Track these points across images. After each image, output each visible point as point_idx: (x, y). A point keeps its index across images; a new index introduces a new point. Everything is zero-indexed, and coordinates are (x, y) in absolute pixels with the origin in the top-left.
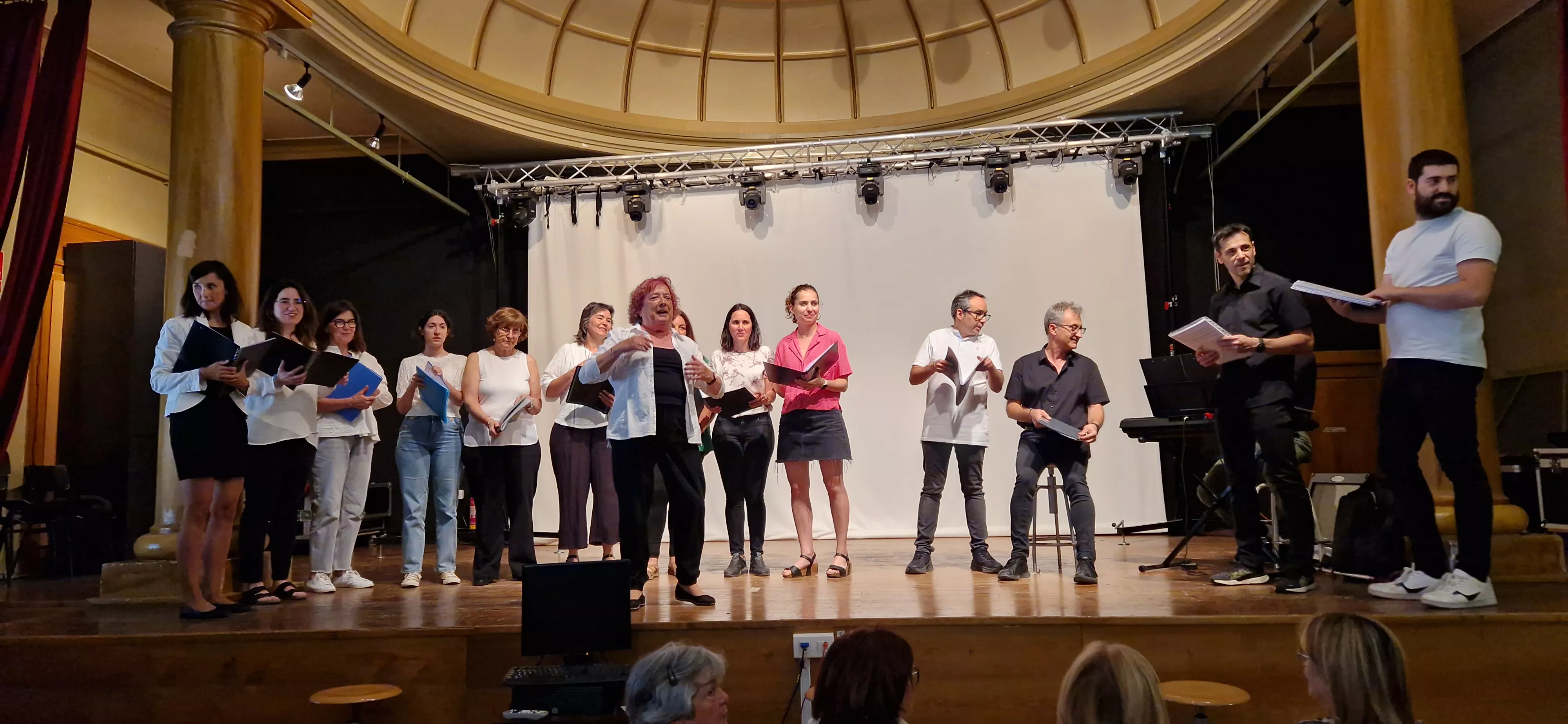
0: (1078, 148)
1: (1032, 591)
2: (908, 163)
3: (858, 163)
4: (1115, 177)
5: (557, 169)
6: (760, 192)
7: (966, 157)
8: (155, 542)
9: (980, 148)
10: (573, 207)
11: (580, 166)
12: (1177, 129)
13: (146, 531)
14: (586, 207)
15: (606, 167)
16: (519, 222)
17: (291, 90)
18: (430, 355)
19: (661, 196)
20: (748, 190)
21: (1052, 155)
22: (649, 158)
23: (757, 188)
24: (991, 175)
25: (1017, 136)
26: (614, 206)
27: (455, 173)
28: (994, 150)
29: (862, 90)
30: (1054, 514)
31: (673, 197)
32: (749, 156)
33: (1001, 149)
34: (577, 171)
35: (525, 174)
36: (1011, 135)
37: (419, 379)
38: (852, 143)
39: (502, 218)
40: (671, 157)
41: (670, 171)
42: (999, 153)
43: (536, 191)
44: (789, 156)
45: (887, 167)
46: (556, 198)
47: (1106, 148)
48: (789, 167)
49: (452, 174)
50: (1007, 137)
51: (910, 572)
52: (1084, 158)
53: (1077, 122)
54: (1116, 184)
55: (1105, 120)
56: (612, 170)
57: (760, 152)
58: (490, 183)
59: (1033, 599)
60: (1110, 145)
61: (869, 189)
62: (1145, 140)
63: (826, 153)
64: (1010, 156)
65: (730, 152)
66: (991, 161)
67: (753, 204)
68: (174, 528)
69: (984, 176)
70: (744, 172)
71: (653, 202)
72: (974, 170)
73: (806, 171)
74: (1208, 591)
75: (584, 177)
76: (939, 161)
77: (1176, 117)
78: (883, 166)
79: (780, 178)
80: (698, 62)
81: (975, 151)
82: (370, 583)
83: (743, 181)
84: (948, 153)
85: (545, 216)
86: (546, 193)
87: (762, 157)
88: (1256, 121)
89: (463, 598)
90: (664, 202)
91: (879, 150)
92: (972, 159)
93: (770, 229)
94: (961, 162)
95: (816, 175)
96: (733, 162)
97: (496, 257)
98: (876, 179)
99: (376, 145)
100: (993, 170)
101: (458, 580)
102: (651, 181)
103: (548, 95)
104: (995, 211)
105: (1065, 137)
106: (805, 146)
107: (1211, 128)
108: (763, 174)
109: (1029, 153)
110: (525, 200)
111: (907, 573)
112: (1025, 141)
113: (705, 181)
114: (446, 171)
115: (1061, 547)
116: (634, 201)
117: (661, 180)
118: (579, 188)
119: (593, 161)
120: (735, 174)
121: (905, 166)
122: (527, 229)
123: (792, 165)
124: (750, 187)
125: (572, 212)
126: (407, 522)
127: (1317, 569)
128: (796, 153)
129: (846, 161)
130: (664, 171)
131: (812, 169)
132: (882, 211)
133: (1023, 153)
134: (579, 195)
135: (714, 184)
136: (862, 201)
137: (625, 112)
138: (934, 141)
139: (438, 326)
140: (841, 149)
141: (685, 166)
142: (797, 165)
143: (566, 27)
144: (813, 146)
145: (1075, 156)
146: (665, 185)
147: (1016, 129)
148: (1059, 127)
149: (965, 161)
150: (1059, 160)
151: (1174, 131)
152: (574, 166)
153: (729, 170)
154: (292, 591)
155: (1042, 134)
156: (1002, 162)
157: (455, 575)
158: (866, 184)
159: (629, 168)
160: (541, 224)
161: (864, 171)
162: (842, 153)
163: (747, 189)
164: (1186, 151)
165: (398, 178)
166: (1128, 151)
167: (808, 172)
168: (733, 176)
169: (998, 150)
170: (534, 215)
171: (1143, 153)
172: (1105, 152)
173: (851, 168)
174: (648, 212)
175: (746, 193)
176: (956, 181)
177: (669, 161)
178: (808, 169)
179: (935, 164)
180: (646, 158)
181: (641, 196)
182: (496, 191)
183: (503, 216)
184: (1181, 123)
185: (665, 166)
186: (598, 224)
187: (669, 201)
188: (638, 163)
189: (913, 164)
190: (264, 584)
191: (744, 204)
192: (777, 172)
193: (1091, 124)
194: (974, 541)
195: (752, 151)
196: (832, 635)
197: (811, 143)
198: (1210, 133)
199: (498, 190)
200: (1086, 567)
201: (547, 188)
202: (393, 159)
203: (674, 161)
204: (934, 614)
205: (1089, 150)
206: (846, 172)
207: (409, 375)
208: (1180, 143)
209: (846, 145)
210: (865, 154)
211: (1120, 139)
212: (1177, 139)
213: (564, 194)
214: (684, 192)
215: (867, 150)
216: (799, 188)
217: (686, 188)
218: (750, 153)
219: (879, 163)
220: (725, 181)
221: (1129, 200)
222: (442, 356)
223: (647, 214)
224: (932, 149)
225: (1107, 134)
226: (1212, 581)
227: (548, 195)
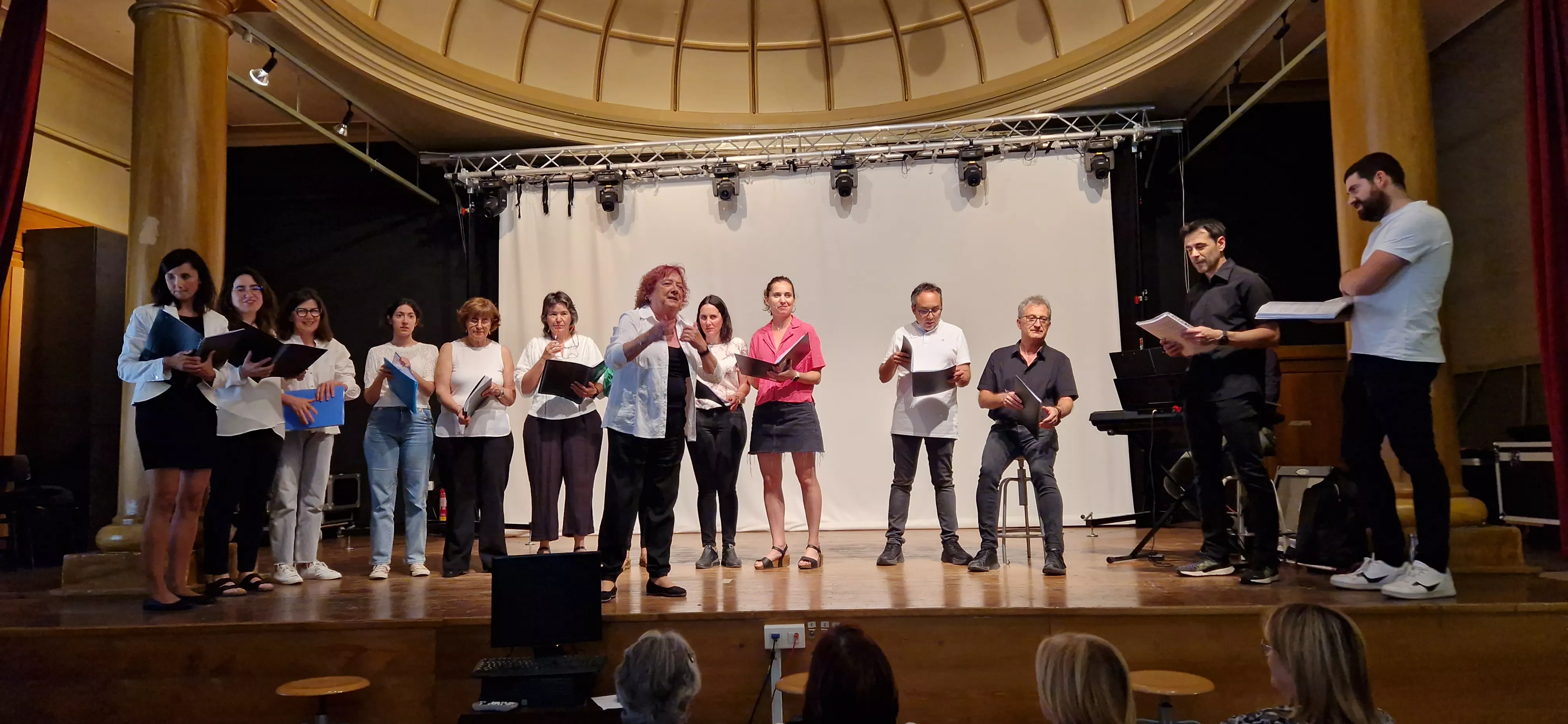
0: (1051, 142)
1: (1001, 583)
2: (882, 155)
3: (832, 155)
4: (1087, 171)
5: (528, 158)
6: (734, 183)
7: (940, 149)
8: (119, 534)
9: (953, 141)
10: (545, 197)
11: (553, 155)
12: (1148, 124)
13: (109, 522)
14: (559, 197)
15: (578, 157)
16: (489, 211)
17: (256, 75)
18: (398, 345)
19: (633, 186)
20: (721, 182)
21: (1025, 149)
22: (621, 148)
23: (731, 179)
24: (964, 168)
25: (990, 129)
26: (586, 196)
27: (425, 161)
28: (968, 143)
29: (836, 82)
30: (1024, 506)
31: (646, 188)
32: (723, 146)
33: (975, 142)
34: (549, 160)
35: (496, 163)
36: (984, 129)
37: (387, 370)
38: (826, 135)
39: (472, 207)
40: (644, 147)
41: (643, 161)
42: (972, 146)
43: (506, 180)
44: (763, 147)
45: (861, 159)
46: (527, 187)
47: (1079, 142)
48: (763, 158)
49: (422, 163)
50: (981, 130)
51: (881, 563)
52: (1057, 152)
53: (1050, 116)
54: (1089, 177)
55: (1078, 115)
56: (584, 159)
57: (734, 143)
58: (460, 172)
59: (1002, 590)
60: (1082, 140)
61: (843, 181)
62: (1117, 134)
63: (800, 144)
64: (984, 149)
65: (704, 143)
66: (964, 154)
67: (727, 195)
68: (139, 519)
69: (957, 170)
70: (717, 162)
71: (626, 193)
72: (947, 163)
73: (780, 162)
74: (1174, 581)
75: (555, 166)
76: (913, 154)
77: (1148, 112)
78: (857, 158)
79: (754, 169)
80: (672, 51)
81: (948, 144)
82: (339, 575)
83: (716, 172)
84: (922, 146)
85: (516, 205)
86: (517, 184)
87: (735, 148)
88: (1227, 116)
89: (432, 589)
90: (637, 193)
91: (852, 142)
92: (946, 152)
93: (743, 220)
94: (935, 155)
95: (790, 166)
96: (707, 152)
97: (467, 247)
98: (850, 171)
99: (344, 132)
100: (967, 163)
101: (427, 572)
102: (624, 171)
103: (520, 83)
104: (968, 204)
105: (1038, 130)
106: (779, 138)
107: (1182, 124)
108: (737, 165)
109: (1002, 146)
110: (496, 190)
111: (878, 564)
112: (997, 134)
113: (678, 172)
114: (415, 159)
115: (1031, 539)
116: (606, 191)
117: (634, 170)
118: (551, 177)
119: (565, 150)
120: (708, 165)
121: (879, 158)
122: (498, 218)
123: (766, 156)
124: (724, 179)
125: (543, 201)
126: (375, 514)
127: (1281, 560)
128: (770, 144)
129: (820, 153)
130: (637, 162)
131: (786, 160)
132: (855, 203)
133: (996, 147)
134: (551, 184)
135: (687, 174)
136: (836, 193)
137: (598, 101)
138: (908, 134)
139: (406, 316)
140: (816, 140)
141: (658, 157)
142: (771, 156)
143: (538, 14)
144: (786, 137)
145: (1048, 149)
146: (638, 175)
147: (990, 122)
148: (1032, 121)
149: (938, 153)
150: (1032, 154)
151: (1145, 126)
152: (546, 155)
153: (702, 160)
154: (258, 583)
155: (1015, 127)
156: (975, 155)
157: (424, 567)
158: (840, 176)
159: (602, 157)
160: (512, 213)
161: (838, 163)
162: (816, 145)
163: (720, 180)
164: (1157, 147)
165: (367, 165)
166: (1100, 145)
167: (782, 164)
168: (706, 167)
169: (971, 144)
170: (505, 205)
171: (1115, 148)
172: (1078, 147)
173: (825, 160)
174: (621, 202)
175: (719, 184)
176: (930, 174)
177: (642, 151)
178: (781, 160)
179: (909, 157)
180: (619, 148)
181: (613, 186)
182: (467, 180)
183: (473, 205)
184: (1153, 117)
185: (638, 156)
186: (570, 214)
187: (641, 191)
188: (610, 152)
189: (887, 156)
190: (230, 576)
191: (718, 195)
192: (751, 163)
193: (1064, 118)
194: (944, 532)
195: (725, 141)
196: (803, 626)
197: (785, 134)
198: (1182, 128)
199: (469, 179)
200: (1055, 558)
201: (518, 177)
202: (361, 147)
203: (647, 151)
204: (904, 605)
205: (1062, 144)
206: (820, 163)
207: (377, 365)
208: (1151, 138)
209: (819, 137)
210: (839, 146)
211: (1092, 133)
212: (1149, 134)
213: (536, 183)
214: (657, 182)
215: (841, 141)
216: (773, 180)
217: (659, 178)
218: (724, 144)
219: (853, 155)
220: (698, 172)
221: (1101, 195)
222: (411, 346)
223: (620, 204)
224: (906, 142)
225: (1080, 128)
226: (1179, 572)
227: (519, 185)
